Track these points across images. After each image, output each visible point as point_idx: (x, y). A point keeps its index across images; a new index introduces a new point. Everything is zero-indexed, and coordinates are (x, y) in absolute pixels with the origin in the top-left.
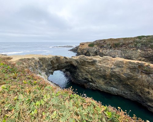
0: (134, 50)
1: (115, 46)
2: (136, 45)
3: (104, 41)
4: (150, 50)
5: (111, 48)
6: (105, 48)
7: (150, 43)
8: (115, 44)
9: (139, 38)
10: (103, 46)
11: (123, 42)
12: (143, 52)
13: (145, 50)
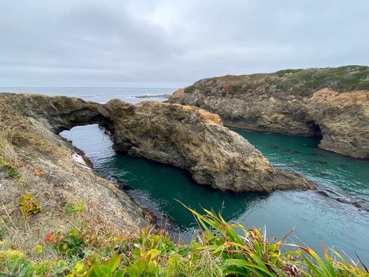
0: (264, 98)
1: (232, 92)
2: (267, 88)
3: (215, 80)
4: (292, 99)
5: (224, 95)
6: (213, 95)
7: (294, 85)
8: (234, 87)
9: (281, 73)
10: (210, 92)
11: (249, 83)
12: (280, 103)
13: (282, 99)
